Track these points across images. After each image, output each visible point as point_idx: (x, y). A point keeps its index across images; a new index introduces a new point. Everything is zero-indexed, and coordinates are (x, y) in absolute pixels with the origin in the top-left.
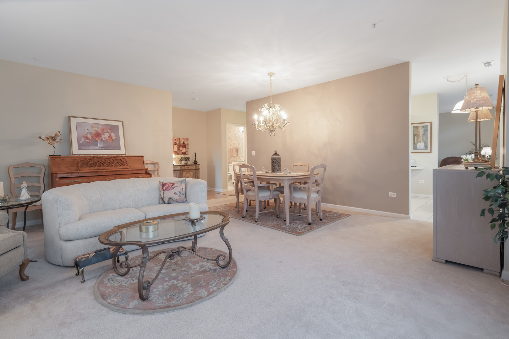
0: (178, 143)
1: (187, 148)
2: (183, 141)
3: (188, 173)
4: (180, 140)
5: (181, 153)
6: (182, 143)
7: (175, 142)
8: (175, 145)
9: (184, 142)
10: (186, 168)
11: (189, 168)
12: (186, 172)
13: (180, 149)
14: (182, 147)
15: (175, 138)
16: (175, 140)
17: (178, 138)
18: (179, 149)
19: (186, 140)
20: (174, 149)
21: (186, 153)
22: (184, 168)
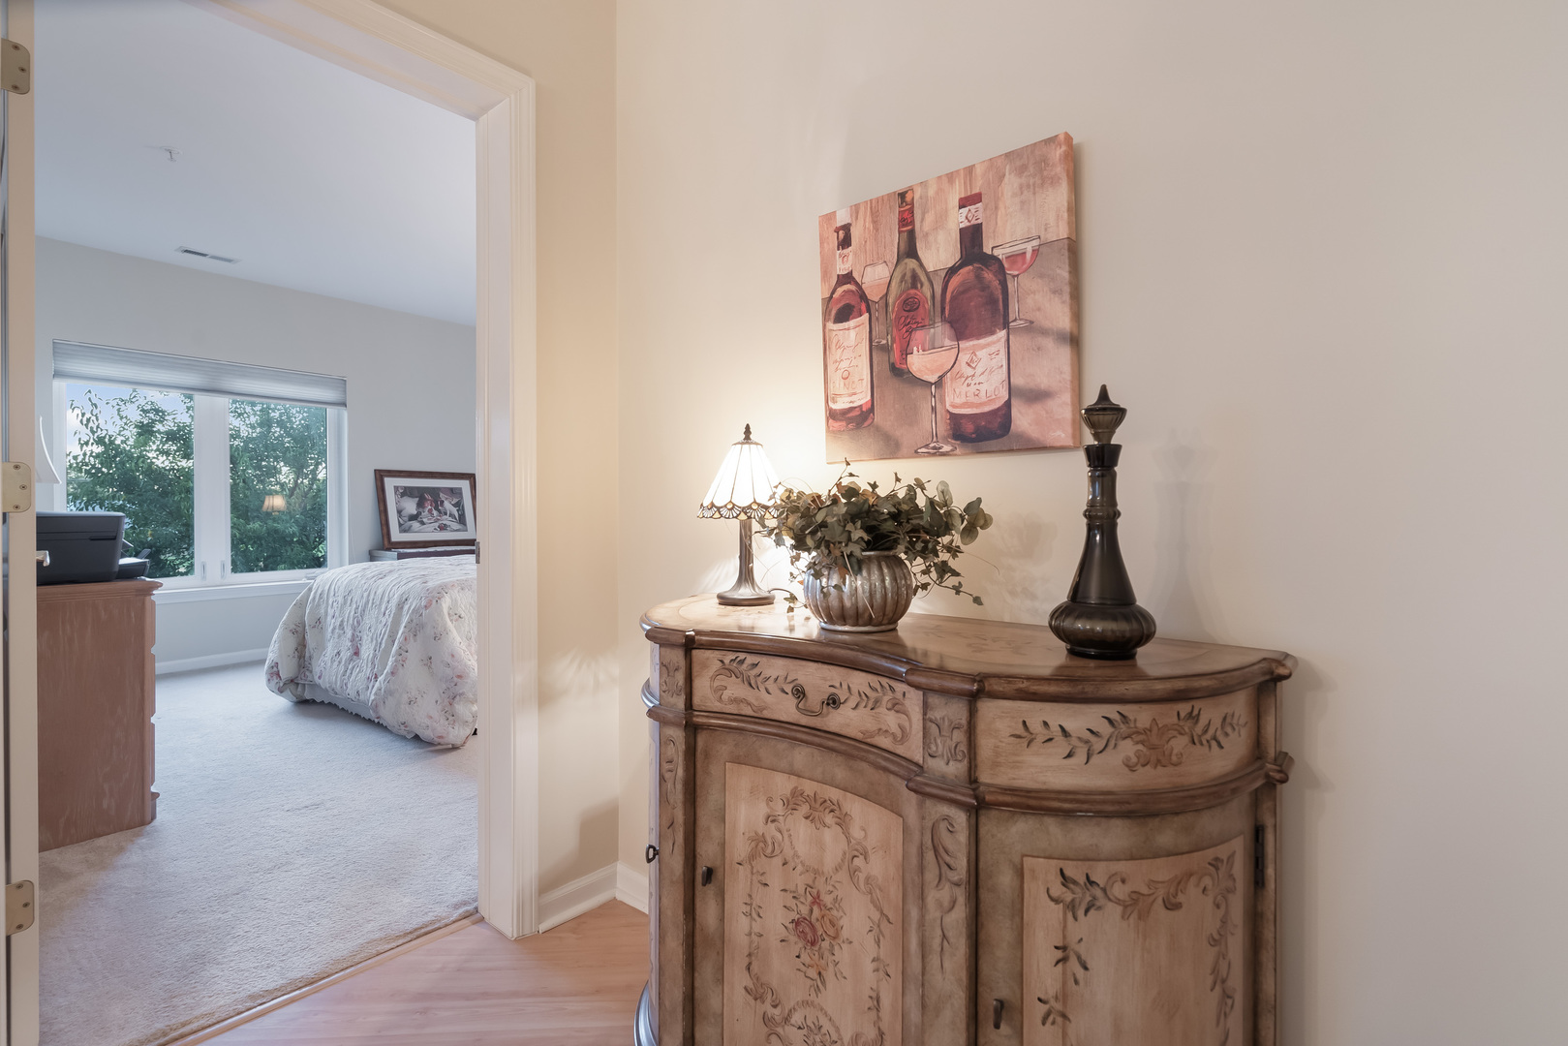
0: (876, 277)
1: (1031, 328)
2: (960, 219)
3: (818, 809)
4: (907, 221)
5: (930, 423)
6: (939, 252)
7: (842, 268)
8: (844, 315)
9: (971, 237)
10: (785, 709)
11: (838, 720)
12: (783, 784)
13: (919, 363)
14: (940, 331)
15: (842, 218)
16: (845, 243)
17: (875, 208)
18: (899, 372)
19: (1011, 183)
20: (837, 385)
21: (1023, 419)
22: (735, 689)
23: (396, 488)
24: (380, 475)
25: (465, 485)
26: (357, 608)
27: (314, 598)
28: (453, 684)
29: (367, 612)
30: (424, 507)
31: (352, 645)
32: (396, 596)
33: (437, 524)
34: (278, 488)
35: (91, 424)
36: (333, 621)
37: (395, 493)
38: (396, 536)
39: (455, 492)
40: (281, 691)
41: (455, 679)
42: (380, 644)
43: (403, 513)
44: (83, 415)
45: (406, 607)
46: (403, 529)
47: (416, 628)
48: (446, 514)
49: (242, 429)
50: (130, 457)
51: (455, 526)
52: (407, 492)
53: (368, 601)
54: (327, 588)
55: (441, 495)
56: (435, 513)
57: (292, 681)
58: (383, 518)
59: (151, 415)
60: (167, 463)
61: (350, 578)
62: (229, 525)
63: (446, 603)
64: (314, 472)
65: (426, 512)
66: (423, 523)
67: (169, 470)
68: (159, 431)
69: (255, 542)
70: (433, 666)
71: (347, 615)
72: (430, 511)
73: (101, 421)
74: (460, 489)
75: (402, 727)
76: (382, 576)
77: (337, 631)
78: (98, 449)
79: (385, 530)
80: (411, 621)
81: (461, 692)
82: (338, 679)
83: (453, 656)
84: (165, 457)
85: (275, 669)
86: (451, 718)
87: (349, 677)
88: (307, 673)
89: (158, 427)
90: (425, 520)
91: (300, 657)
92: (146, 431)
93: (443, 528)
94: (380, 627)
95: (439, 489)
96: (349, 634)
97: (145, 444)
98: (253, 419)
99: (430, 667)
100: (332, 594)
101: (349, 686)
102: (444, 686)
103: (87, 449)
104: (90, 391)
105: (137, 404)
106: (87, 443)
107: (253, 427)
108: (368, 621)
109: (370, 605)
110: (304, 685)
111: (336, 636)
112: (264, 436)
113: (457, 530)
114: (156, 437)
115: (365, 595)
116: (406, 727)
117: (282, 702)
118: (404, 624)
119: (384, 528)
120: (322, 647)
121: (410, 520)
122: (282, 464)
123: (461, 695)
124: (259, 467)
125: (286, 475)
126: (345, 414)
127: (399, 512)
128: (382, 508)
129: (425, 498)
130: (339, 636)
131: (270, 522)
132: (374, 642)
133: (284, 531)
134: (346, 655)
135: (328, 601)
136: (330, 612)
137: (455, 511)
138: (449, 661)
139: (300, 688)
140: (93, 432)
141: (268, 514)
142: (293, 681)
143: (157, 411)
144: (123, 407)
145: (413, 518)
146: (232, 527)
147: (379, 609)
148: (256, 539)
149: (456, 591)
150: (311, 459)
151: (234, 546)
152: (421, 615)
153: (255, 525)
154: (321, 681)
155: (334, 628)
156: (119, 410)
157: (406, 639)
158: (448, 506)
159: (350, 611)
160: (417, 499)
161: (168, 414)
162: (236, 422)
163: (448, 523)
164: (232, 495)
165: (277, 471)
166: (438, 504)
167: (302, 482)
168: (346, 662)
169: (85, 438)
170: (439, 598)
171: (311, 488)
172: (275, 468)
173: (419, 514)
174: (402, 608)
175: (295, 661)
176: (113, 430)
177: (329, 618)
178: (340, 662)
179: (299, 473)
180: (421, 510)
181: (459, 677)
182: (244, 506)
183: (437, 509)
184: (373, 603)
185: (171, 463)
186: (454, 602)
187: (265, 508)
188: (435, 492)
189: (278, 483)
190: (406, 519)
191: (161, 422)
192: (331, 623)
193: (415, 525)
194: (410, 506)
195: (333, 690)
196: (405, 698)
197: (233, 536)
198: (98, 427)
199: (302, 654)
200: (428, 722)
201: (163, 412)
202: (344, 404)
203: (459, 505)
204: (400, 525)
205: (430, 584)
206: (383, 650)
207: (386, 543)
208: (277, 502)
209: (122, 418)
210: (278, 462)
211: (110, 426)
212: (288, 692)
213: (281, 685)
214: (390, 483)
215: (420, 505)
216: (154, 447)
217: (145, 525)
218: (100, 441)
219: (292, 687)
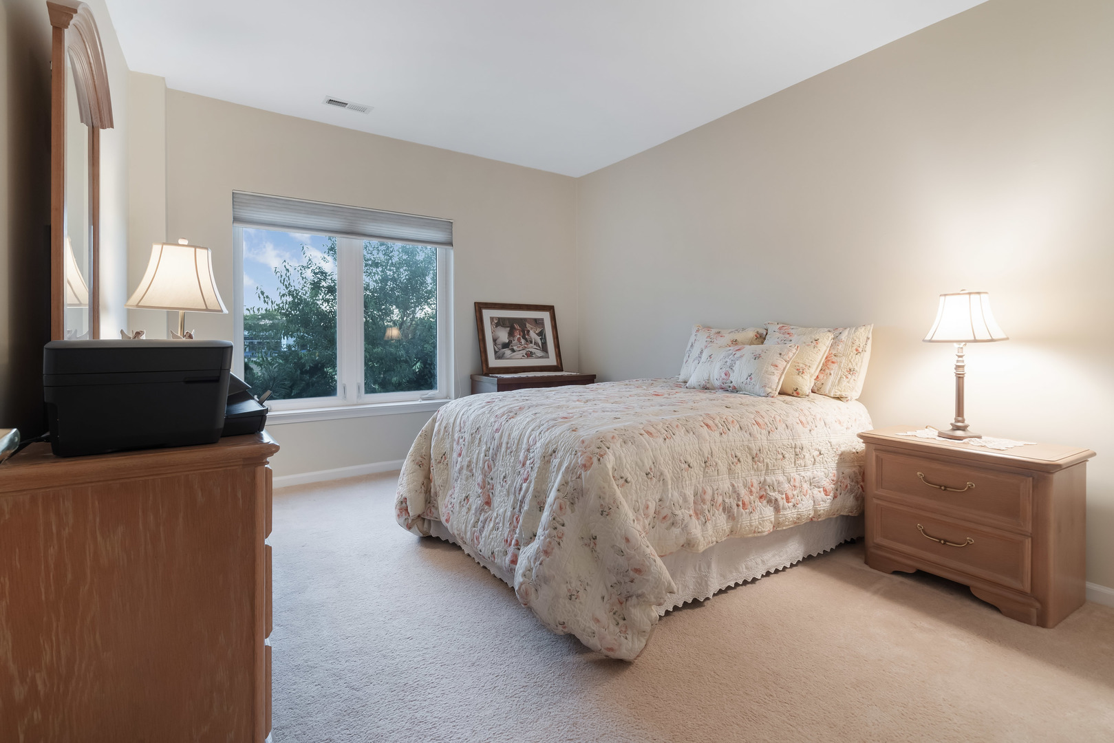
23: (492, 319)
24: (480, 307)
25: (545, 316)
26: (488, 450)
27: (439, 431)
28: (627, 580)
29: (500, 457)
30: (514, 336)
31: (483, 493)
32: (538, 444)
33: (524, 352)
34: (391, 324)
35: (286, 283)
36: (459, 459)
37: (491, 323)
38: (493, 362)
39: (538, 322)
40: (409, 528)
41: (631, 573)
42: (522, 502)
43: (498, 342)
44: (281, 276)
45: (556, 462)
46: (499, 356)
47: (574, 495)
48: (531, 342)
49: (370, 284)
50: (307, 304)
51: (539, 353)
52: (500, 323)
53: (500, 445)
54: (452, 420)
55: (528, 325)
56: (523, 341)
57: (419, 516)
58: (482, 345)
59: (319, 276)
60: (328, 308)
61: (477, 413)
62: (363, 349)
63: (610, 462)
64: (414, 312)
65: (516, 341)
66: (513, 351)
67: (330, 312)
68: (323, 286)
69: (378, 362)
70: (598, 548)
71: (475, 456)
72: (519, 339)
73: (291, 281)
74: (542, 320)
75: (560, 627)
76: (512, 414)
77: (464, 471)
78: (290, 299)
79: (483, 358)
80: (565, 483)
81: (640, 592)
82: (469, 528)
83: (627, 540)
84: (327, 304)
85: (404, 504)
86: (621, 622)
87: (481, 531)
88: (433, 510)
89: (323, 284)
90: (515, 348)
91: (426, 492)
92: (316, 287)
93: (530, 355)
94: (519, 480)
95: (525, 320)
96: (479, 478)
97: (316, 295)
98: (377, 277)
99: (593, 550)
100: (457, 429)
101: (482, 541)
102: (614, 579)
103: (284, 299)
104: (285, 261)
105: (311, 268)
106: (283, 295)
107: (376, 281)
108: (500, 469)
109: (503, 449)
110: (429, 521)
111: (464, 477)
112: (382, 289)
113: (540, 357)
114: (322, 290)
115: (497, 435)
116: (565, 627)
117: (411, 537)
118: (556, 485)
119: (483, 355)
120: (446, 484)
121: (503, 348)
122: (394, 307)
123: (638, 596)
124: (380, 310)
125: (396, 314)
126: (452, 253)
127: (495, 340)
128: (481, 337)
129: (515, 328)
130: (467, 479)
131: (387, 347)
132: (512, 497)
133: (396, 354)
134: (476, 502)
135: (453, 436)
136: (456, 448)
137: (538, 339)
138: (623, 546)
139: (426, 525)
140: (287, 288)
141: (387, 342)
142: (421, 518)
143: (323, 273)
144: (304, 271)
145: (506, 346)
146: (365, 351)
147: (517, 456)
148: (380, 359)
149: (619, 446)
150: (412, 303)
151: (366, 364)
152: (579, 477)
153: (378, 350)
154: (448, 525)
155: (461, 468)
156: (301, 273)
157: (561, 508)
158: (533, 335)
159: (479, 453)
160: (508, 329)
161: (329, 276)
162: (367, 279)
163: (533, 350)
164: (365, 330)
165: (390, 313)
166: (525, 333)
167: (406, 320)
168: (476, 512)
169: (283, 292)
170: (602, 456)
171: (411, 324)
172: (390, 310)
173: (510, 342)
174: (549, 462)
175: (422, 496)
176: (298, 287)
177: (455, 455)
178: (469, 509)
179: (404, 315)
180: (511, 339)
181: (638, 571)
182: (373, 335)
183: (524, 337)
184: (507, 448)
185: (330, 307)
186: (618, 459)
187: (386, 338)
188: (522, 322)
189: (391, 321)
190: (500, 346)
191: (324, 280)
192: (457, 462)
193: (507, 352)
194: (503, 336)
195: (462, 538)
196: (564, 590)
197: (366, 357)
198: (289, 284)
199: (428, 492)
200: (595, 627)
201: (326, 273)
202: (451, 244)
203: (541, 334)
204: (496, 352)
205: (583, 434)
206: (527, 513)
207: (484, 368)
208: (394, 332)
209: (303, 278)
210: (392, 306)
211: (297, 284)
212: (415, 528)
213: (410, 521)
214: (487, 314)
215: (511, 334)
216: (321, 297)
217: (315, 349)
218: (290, 293)
219: (420, 522)
